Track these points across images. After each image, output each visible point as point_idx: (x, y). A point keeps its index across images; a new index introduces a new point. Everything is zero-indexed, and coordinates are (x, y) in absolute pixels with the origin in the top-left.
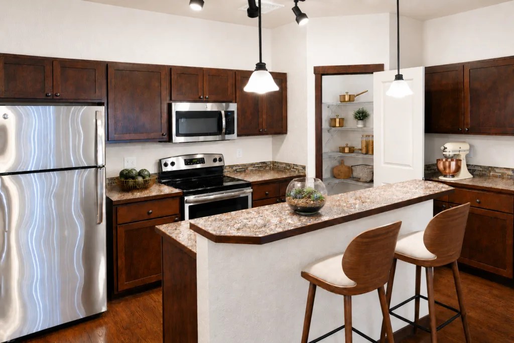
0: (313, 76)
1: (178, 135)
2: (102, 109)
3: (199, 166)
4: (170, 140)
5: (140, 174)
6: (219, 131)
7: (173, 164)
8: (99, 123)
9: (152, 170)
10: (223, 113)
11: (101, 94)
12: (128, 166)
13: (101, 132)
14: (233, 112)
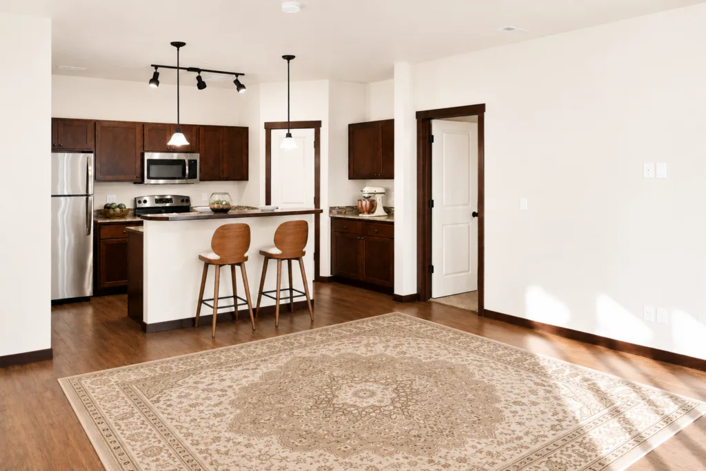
0: (264, 130)
1: (149, 178)
2: (92, 156)
3: (168, 205)
4: (142, 182)
5: (119, 206)
6: (183, 176)
7: (145, 202)
8: (90, 168)
9: (129, 205)
10: (187, 161)
11: (91, 145)
12: (109, 202)
13: (91, 173)
14: (195, 161)
